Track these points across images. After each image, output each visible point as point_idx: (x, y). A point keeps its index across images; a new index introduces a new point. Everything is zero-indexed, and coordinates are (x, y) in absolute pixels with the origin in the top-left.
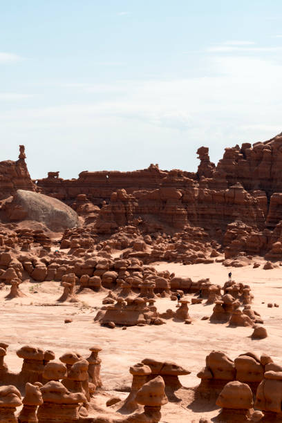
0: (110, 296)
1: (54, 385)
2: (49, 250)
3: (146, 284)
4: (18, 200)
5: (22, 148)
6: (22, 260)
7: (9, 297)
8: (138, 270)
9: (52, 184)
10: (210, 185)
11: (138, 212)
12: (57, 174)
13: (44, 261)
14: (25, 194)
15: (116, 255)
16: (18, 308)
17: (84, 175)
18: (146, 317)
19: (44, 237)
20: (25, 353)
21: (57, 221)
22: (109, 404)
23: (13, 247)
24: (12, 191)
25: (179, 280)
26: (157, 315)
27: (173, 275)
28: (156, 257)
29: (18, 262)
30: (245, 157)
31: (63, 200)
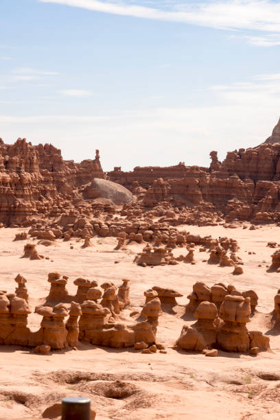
0: (148, 246)
1: (90, 303)
2: (111, 217)
3: (170, 239)
4: (94, 185)
5: (97, 152)
6: (93, 223)
7: (84, 247)
8: (166, 230)
9: (116, 175)
10: (217, 176)
11: (170, 193)
12: (120, 168)
13: (106, 224)
14: (99, 181)
15: (156, 220)
16: (88, 254)
17: (137, 169)
18: (166, 260)
19: (111, 208)
20: (79, 282)
21: (119, 199)
22: (131, 315)
23: (89, 215)
24: (91, 179)
25: (192, 236)
26: (173, 259)
27: (188, 233)
28: (181, 222)
29: (90, 224)
30: (240, 158)
31: (124, 185)
